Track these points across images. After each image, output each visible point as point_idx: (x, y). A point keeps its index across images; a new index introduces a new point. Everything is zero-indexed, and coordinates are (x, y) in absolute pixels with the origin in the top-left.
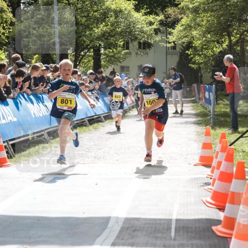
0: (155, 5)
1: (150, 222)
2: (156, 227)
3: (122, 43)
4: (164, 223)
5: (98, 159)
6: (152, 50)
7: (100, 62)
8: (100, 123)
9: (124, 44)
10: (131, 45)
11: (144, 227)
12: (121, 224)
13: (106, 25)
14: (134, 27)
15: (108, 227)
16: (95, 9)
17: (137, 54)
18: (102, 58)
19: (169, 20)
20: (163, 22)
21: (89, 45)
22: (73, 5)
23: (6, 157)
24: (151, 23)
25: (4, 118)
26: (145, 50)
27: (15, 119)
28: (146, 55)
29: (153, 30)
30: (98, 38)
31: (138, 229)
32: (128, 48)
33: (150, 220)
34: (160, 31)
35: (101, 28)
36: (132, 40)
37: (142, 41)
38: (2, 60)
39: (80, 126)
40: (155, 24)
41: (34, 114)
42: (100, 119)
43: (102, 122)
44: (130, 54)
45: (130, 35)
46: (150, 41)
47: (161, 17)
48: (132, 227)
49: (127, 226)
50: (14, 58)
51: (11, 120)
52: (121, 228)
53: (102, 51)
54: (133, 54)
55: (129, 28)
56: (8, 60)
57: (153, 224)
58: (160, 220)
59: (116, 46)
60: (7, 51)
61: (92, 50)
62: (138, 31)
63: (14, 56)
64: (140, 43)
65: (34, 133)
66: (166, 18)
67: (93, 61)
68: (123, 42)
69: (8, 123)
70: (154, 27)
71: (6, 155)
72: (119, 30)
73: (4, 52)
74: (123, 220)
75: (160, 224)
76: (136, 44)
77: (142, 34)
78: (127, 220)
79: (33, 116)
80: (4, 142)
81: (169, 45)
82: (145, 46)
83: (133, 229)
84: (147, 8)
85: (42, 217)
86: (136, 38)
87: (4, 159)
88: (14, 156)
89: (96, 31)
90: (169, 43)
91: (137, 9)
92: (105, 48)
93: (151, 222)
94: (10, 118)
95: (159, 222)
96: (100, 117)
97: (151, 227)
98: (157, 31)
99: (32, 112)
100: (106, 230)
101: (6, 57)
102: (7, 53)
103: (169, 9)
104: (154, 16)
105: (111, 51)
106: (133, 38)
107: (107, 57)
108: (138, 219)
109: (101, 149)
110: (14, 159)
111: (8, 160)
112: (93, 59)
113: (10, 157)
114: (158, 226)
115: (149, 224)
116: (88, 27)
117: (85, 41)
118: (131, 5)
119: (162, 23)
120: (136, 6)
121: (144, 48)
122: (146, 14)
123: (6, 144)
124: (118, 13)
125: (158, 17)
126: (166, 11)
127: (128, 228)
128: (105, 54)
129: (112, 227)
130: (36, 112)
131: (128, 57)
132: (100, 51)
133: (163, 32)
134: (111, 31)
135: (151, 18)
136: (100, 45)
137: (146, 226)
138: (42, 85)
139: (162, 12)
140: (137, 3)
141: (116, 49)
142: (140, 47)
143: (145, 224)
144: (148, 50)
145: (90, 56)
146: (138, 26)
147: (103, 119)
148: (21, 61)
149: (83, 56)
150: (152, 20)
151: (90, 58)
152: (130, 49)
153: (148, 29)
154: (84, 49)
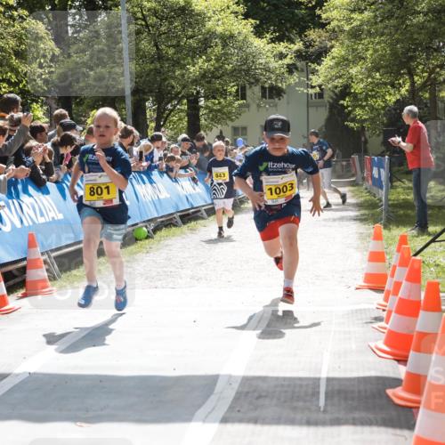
0: (288, 25)
1: (283, 383)
2: (293, 392)
3: (234, 89)
4: (307, 385)
5: (197, 280)
6: (284, 99)
7: (199, 120)
8: (200, 222)
9: (237, 91)
10: (249, 93)
11: (274, 392)
12: (236, 386)
13: (209, 60)
14: (253, 62)
15: (216, 391)
16: (190, 33)
17: (259, 106)
18: (201, 113)
19: (311, 50)
20: (301, 53)
21: (180, 93)
22: (153, 27)
23: (47, 277)
24: (281, 56)
25: (42, 215)
26: (272, 100)
27: (61, 216)
28: (274, 108)
29: (285, 66)
30: (195, 82)
31: (264, 394)
32: (244, 97)
33: (285, 379)
34: (297, 69)
35: (200, 64)
36: (251, 84)
37: (267, 86)
38: (39, 119)
39: (166, 226)
40: (289, 56)
42: (199, 214)
43: (203, 218)
44: (248, 106)
45: (246, 75)
46: (280, 85)
47: (299, 45)
48: (254, 391)
49: (246, 390)
50: (57, 115)
51: (53, 218)
52: (237, 393)
53: (202, 102)
54: (254, 107)
55: (244, 64)
56: (47, 120)
57: (289, 386)
58: (300, 379)
59: (224, 94)
60: (46, 104)
61: (185, 101)
62: (261, 69)
63: (57, 112)
64: (263, 88)
66: (307, 47)
67: (186, 119)
68: (236, 87)
69: (50, 222)
70: (287, 61)
71: (46, 274)
72: (229, 67)
73: (41, 106)
74: (239, 381)
75: (301, 386)
76: (257, 89)
77: (268, 74)
78: (246, 380)
80: (42, 254)
81: (311, 91)
82: (274, 92)
83: (256, 394)
84: (275, 31)
85: (106, 376)
86: (257, 81)
87: (44, 281)
88: (60, 277)
89: (192, 69)
90: (313, 87)
91: (259, 32)
92: (207, 98)
93: (286, 383)
94: (52, 214)
95: (299, 382)
96: (199, 211)
97: (286, 392)
98: (291, 69)
100: (212, 397)
101: (44, 114)
102: (45, 108)
103: (311, 32)
104: (286, 44)
105: (217, 102)
106: (252, 80)
107: (211, 112)
108: (264, 379)
109: (202, 263)
110: (58, 283)
111: (49, 283)
112: (188, 115)
113: (53, 278)
114: (297, 390)
115: (282, 386)
116: (177, 63)
117: (173, 87)
118: (249, 26)
119: (299, 55)
120: (256, 27)
121: (271, 97)
122: (273, 41)
123: (46, 257)
124: (227, 39)
125: (292, 45)
126: (306, 36)
127: (248, 393)
128: (207, 107)
129: (221, 392)
131: (245, 112)
132: (198, 102)
133: (302, 70)
134: (217, 69)
135: (281, 47)
136: (198, 93)
137: (278, 389)
139: (300, 36)
140: (258, 22)
141: (225, 98)
142: (264, 96)
143: (276, 386)
144: (276, 99)
145: (182, 111)
146: (261, 61)
147: (205, 213)
148: (68, 120)
149: (171, 111)
150: (284, 51)
151: (183, 114)
152: (248, 98)
153: (276, 65)
154: (172, 99)
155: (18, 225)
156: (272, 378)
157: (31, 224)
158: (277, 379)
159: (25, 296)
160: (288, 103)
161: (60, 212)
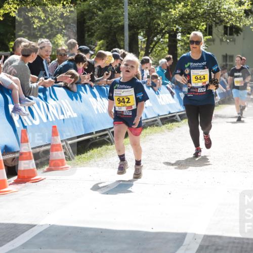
1: (235, 241)
2: (242, 247)
3: (204, 28)
6: (241, 36)
7: (177, 50)
8: (174, 123)
9: (206, 29)
10: (214, 30)
11: (228, 247)
12: (199, 241)
13: (186, 6)
14: (219, 7)
15: (184, 244)
17: (221, 40)
18: (178, 45)
21: (164, 29)
23: (64, 158)
24: (241, 3)
25: (62, 114)
26: (231, 37)
27: (75, 115)
28: (233, 43)
29: (243, 11)
30: (176, 22)
31: (220, 248)
32: (210, 34)
34: (252, 13)
35: (180, 9)
36: (216, 23)
37: (228, 25)
39: (150, 126)
40: (246, 4)
41: (97, 109)
42: (174, 118)
43: (177, 121)
44: (213, 40)
45: (214, 17)
46: (238, 25)
48: (213, 245)
49: (207, 244)
51: (70, 116)
52: (200, 245)
53: (179, 37)
54: (217, 41)
55: (212, 9)
57: (238, 243)
61: (167, 35)
62: (225, 12)
64: (226, 27)
65: (97, 132)
67: (167, 49)
68: (205, 26)
69: (67, 119)
70: (245, 7)
71: (64, 157)
72: (201, 11)
74: (203, 236)
75: (248, 244)
76: (221, 29)
77: (230, 16)
78: (206, 237)
79: (96, 113)
80: (62, 141)
82: (233, 31)
83: (214, 247)
85: (106, 229)
86: (222, 21)
87: (62, 161)
88: (74, 159)
89: (173, 12)
92: (183, 33)
93: (237, 241)
94: (69, 114)
95: (246, 241)
96: (175, 116)
97: (237, 247)
98: (247, 13)
99: (95, 108)
100: (182, 247)
106: (217, 21)
108: (220, 237)
110: (73, 161)
111: (66, 162)
112: (168, 46)
113: (69, 159)
114: (245, 246)
115: (234, 242)
116: (162, 8)
117: (159, 25)
121: (231, 34)
123: (64, 144)
127: (207, 247)
128: (183, 41)
129: (189, 245)
130: (99, 108)
131: (211, 45)
136: (177, 29)
137: (231, 245)
138: (107, 75)
142: (226, 33)
143: (229, 243)
144: (235, 36)
145: (164, 43)
146: (225, 7)
147: (179, 118)
149: (157, 42)
151: (165, 46)
152: (214, 34)
153: (236, 10)
154: (158, 33)
155: (45, 120)
156: (226, 237)
157: (54, 120)
158: (230, 238)
159: (49, 170)
160: (244, 39)
161: (75, 112)
